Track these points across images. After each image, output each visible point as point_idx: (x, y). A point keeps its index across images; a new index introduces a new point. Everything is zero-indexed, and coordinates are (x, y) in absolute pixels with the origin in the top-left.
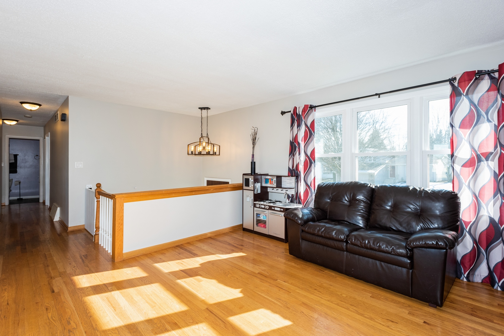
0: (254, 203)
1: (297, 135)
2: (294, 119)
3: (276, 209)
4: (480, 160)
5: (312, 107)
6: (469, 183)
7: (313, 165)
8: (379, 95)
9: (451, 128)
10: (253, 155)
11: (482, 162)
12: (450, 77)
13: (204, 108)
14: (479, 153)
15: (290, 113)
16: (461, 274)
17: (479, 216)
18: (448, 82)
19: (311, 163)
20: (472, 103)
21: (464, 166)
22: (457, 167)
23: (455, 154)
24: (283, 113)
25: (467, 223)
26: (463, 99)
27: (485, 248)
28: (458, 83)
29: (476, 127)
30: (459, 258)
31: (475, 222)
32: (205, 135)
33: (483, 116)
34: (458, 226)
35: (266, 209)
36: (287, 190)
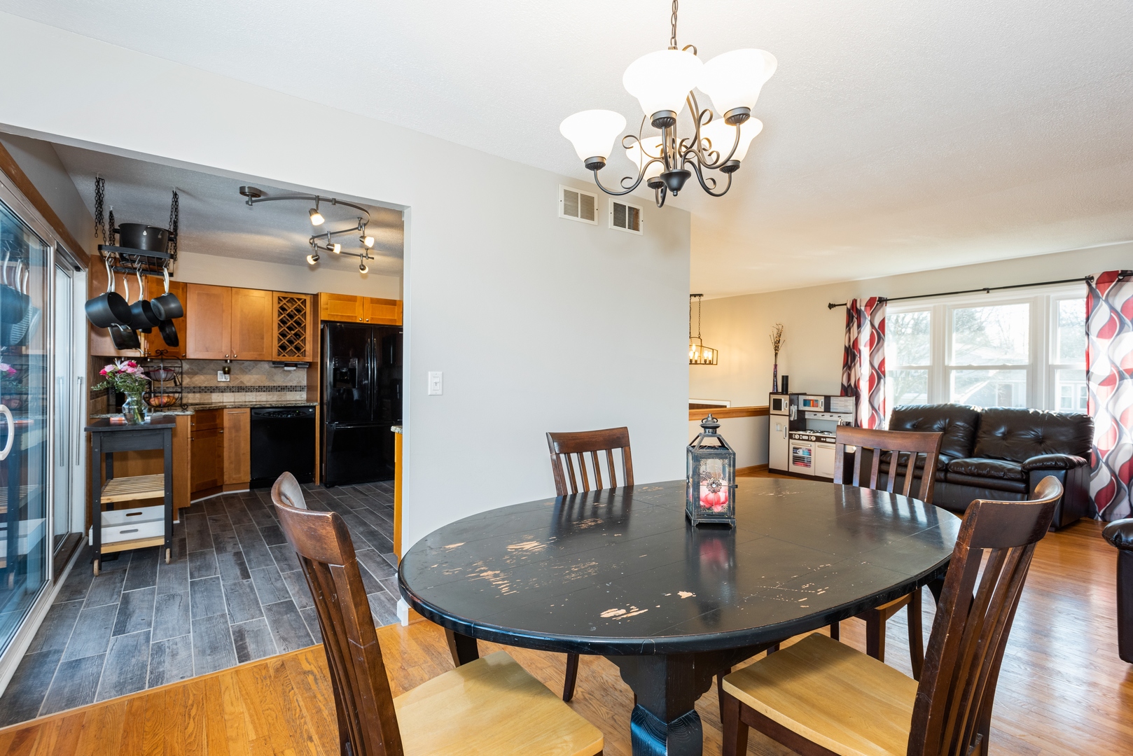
0: (789, 434)
1: (857, 338)
2: (853, 317)
3: (828, 440)
4: (1122, 378)
5: (882, 301)
6: (1107, 405)
7: (882, 381)
8: (987, 290)
9: (1086, 338)
10: (776, 366)
11: (1125, 380)
12: (1087, 275)
13: (695, 295)
14: (1121, 369)
15: (845, 307)
16: (1095, 513)
17: (1120, 444)
18: (1085, 281)
19: (879, 378)
20: (1113, 309)
21: (1103, 383)
22: (1094, 385)
23: (1091, 370)
24: (831, 306)
25: (1104, 453)
26: (1102, 305)
27: (1128, 483)
28: (1096, 284)
29: (1118, 337)
30: (1093, 494)
31: (1113, 451)
32: (695, 334)
33: (1128, 325)
34: (1090, 453)
35: (811, 441)
36: (839, 415)
